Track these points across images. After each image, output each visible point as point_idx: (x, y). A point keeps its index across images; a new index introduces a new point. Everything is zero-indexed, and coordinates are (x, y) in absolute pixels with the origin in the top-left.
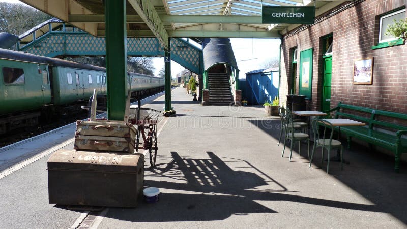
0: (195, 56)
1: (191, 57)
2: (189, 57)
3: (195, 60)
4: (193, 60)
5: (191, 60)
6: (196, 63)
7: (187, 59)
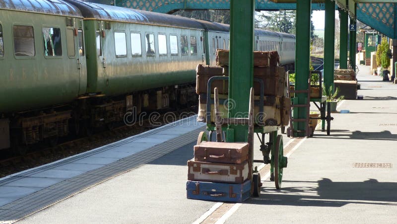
0: (388, 10)
1: (381, 10)
2: (377, 10)
3: (388, 16)
4: (384, 16)
5: (381, 16)
6: (388, 20)
7: (374, 15)
